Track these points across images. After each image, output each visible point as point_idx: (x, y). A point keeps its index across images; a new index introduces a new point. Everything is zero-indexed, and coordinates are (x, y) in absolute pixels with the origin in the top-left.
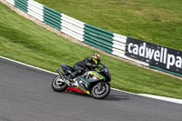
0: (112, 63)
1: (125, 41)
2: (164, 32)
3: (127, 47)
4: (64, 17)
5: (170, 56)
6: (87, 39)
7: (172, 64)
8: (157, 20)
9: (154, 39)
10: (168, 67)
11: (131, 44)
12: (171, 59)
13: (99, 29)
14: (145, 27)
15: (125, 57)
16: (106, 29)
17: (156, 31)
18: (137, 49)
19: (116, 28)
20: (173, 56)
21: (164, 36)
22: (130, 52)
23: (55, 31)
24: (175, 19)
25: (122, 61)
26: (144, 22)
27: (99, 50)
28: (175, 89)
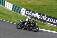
0: (21, 17)
1: (25, 10)
2: (37, 8)
3: (26, 12)
4: (6, 2)
5: (39, 15)
6: (13, 9)
7: (40, 18)
8: (35, 4)
9: (34, 10)
10: (38, 19)
11: (27, 11)
12: (39, 16)
13: (17, 6)
14: (32, 6)
15: (25, 15)
16: (19, 6)
17: (35, 7)
18: (29, 13)
19: (22, 6)
20: (40, 15)
21: (37, 9)
22: (27, 14)
23: (3, 6)
24: (41, 4)
25: (24, 16)
26: (31, 5)
27: (17, 13)
28: (40, 26)
